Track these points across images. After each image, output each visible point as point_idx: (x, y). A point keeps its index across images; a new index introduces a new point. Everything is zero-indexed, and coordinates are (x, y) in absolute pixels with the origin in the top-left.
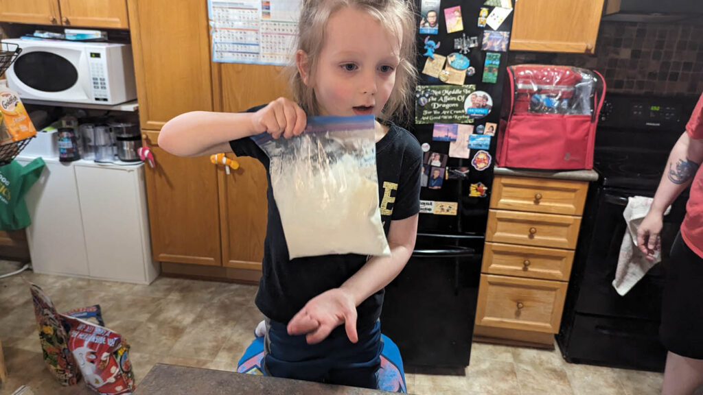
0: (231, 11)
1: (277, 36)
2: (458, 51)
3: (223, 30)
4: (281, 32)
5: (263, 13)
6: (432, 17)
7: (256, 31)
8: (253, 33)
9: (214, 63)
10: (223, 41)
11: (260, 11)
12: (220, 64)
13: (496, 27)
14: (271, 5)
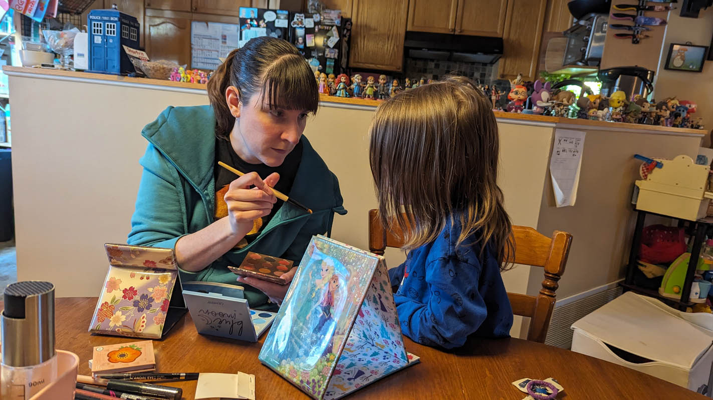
0: (204, 40)
2: (313, 57)
3: (199, 50)
6: (301, 40)
7: (218, 51)
8: (216, 53)
10: (198, 56)
11: (221, 41)
13: (332, 47)
14: (227, 38)
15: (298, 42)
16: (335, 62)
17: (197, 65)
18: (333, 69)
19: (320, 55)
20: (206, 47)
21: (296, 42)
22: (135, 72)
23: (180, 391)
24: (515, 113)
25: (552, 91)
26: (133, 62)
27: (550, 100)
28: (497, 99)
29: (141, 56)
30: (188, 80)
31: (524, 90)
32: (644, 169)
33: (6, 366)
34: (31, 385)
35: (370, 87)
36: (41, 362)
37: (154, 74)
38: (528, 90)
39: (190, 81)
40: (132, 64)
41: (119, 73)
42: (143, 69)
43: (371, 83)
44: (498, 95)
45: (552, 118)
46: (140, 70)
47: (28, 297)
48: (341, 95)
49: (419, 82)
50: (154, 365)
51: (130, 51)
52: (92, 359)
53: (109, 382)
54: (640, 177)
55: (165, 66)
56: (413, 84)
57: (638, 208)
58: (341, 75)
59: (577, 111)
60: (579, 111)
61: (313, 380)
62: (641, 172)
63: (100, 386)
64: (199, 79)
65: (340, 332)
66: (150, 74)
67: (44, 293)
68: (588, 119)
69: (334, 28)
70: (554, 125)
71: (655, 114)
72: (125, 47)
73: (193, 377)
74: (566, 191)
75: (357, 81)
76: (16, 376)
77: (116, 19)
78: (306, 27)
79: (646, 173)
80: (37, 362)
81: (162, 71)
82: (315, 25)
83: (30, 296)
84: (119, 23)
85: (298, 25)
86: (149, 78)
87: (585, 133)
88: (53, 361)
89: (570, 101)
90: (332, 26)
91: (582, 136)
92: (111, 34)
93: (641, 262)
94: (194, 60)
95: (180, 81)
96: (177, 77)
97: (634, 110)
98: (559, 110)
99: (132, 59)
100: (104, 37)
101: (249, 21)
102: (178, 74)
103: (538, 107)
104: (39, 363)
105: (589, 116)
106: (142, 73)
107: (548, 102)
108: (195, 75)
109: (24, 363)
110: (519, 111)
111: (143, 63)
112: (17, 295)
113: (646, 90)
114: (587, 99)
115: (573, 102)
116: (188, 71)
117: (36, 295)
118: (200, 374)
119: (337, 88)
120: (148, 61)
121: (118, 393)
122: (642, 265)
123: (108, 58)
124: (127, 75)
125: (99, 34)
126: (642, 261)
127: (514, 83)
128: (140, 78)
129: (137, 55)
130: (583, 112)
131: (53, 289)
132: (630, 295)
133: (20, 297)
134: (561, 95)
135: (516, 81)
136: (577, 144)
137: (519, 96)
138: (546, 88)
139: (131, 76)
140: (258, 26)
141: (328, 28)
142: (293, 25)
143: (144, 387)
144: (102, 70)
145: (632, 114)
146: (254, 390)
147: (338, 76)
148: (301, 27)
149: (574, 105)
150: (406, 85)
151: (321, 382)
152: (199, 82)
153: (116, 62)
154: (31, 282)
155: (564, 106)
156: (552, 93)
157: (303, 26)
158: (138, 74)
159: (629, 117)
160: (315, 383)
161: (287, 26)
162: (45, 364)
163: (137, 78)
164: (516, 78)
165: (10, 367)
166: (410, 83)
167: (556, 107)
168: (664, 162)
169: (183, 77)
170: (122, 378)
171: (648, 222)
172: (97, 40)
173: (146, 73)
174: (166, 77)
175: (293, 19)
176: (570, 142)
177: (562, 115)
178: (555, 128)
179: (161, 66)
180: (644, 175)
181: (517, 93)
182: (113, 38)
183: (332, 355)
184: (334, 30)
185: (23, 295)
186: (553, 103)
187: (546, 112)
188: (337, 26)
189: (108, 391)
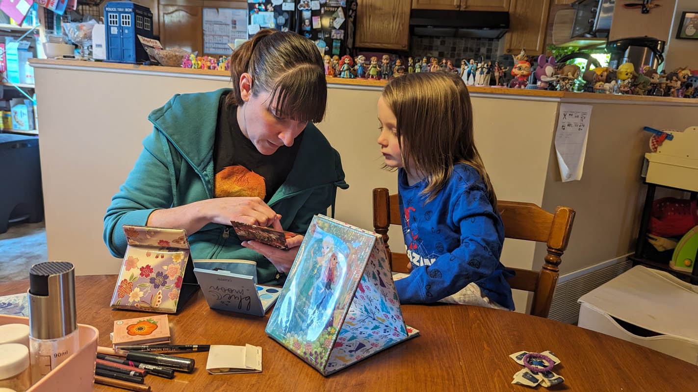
0: (215, 25)
2: (320, 39)
3: (211, 36)
5: (232, 27)
6: (307, 22)
7: (228, 36)
8: (227, 38)
10: (210, 42)
11: (231, 25)
13: (338, 28)
14: (237, 23)
15: (305, 24)
16: (341, 43)
17: (209, 51)
18: (339, 50)
19: (327, 36)
20: (217, 32)
21: (303, 24)
22: (150, 60)
23: (193, 361)
24: (519, 89)
25: (556, 66)
26: (148, 51)
27: (555, 75)
28: (501, 75)
29: (154, 44)
30: (199, 67)
31: (528, 66)
32: (654, 141)
33: (34, 338)
34: (56, 356)
35: (373, 67)
36: (64, 335)
37: (167, 62)
38: (532, 65)
39: (201, 68)
40: (147, 53)
41: (135, 62)
42: (157, 57)
43: (374, 63)
44: (501, 71)
45: (558, 93)
46: (154, 58)
47: (50, 276)
48: (345, 77)
49: (422, 60)
50: (169, 337)
51: (144, 40)
52: (113, 332)
53: (128, 353)
54: (650, 150)
55: (177, 54)
56: (416, 63)
57: (647, 181)
58: (345, 56)
59: (583, 85)
60: (585, 85)
61: (316, 352)
62: (651, 144)
63: (120, 357)
64: (209, 65)
65: (340, 307)
66: (163, 61)
67: (65, 272)
68: (594, 92)
69: (340, 9)
70: (559, 100)
71: (665, 85)
72: (139, 37)
73: (205, 349)
74: (572, 167)
75: (360, 61)
76: (43, 348)
77: (131, 10)
78: (312, 9)
79: (656, 146)
80: (61, 335)
81: (174, 58)
82: (321, 7)
83: (52, 275)
84: (133, 13)
85: (304, 7)
86: (162, 66)
87: (591, 107)
88: (75, 334)
89: (575, 76)
90: (338, 7)
91: (588, 109)
92: (126, 24)
93: (651, 236)
94: (205, 45)
95: (191, 67)
96: (188, 64)
97: (642, 82)
98: (564, 84)
99: (146, 48)
100: (120, 28)
101: (257, 6)
102: (189, 61)
103: (542, 82)
104: (62, 336)
105: (595, 89)
106: (156, 61)
107: (552, 76)
108: (206, 61)
109: (50, 336)
110: (523, 87)
111: (156, 51)
112: (40, 274)
113: (656, 60)
114: (593, 72)
115: (578, 75)
116: (198, 58)
117: (58, 274)
118: (211, 346)
119: (341, 70)
120: (162, 49)
121: (137, 364)
122: (652, 239)
123: (124, 48)
124: (142, 64)
125: (115, 25)
126: (652, 234)
127: (518, 58)
128: (154, 66)
129: (151, 45)
130: (589, 86)
131: (73, 268)
132: (639, 268)
133: (43, 276)
134: (566, 69)
135: (519, 56)
136: (582, 118)
137: (522, 71)
138: (551, 63)
139: (145, 64)
140: (266, 10)
141: (333, 9)
142: (300, 7)
143: (159, 358)
144: (119, 60)
145: (641, 86)
146: (261, 361)
147: (342, 58)
148: (307, 9)
149: (580, 79)
150: (409, 65)
151: (323, 354)
152: (209, 68)
153: (131, 52)
154: (53, 262)
155: (569, 80)
156: (557, 67)
157: (309, 9)
158: (153, 62)
159: (638, 89)
160: (318, 355)
161: (293, 9)
162: (68, 337)
163: (152, 66)
164: (520, 54)
165: (38, 340)
166: (413, 62)
167: (561, 81)
168: (674, 133)
169: (194, 64)
170: (140, 349)
171: (658, 195)
172: (114, 31)
173: (160, 61)
174: (178, 64)
176: (576, 117)
177: (567, 90)
178: (559, 103)
179: (174, 55)
180: (653, 147)
181: (520, 69)
182: (128, 28)
183: (333, 329)
184: (340, 11)
185: (46, 275)
186: (557, 77)
187: (551, 86)
188: (342, 7)
189: (127, 362)
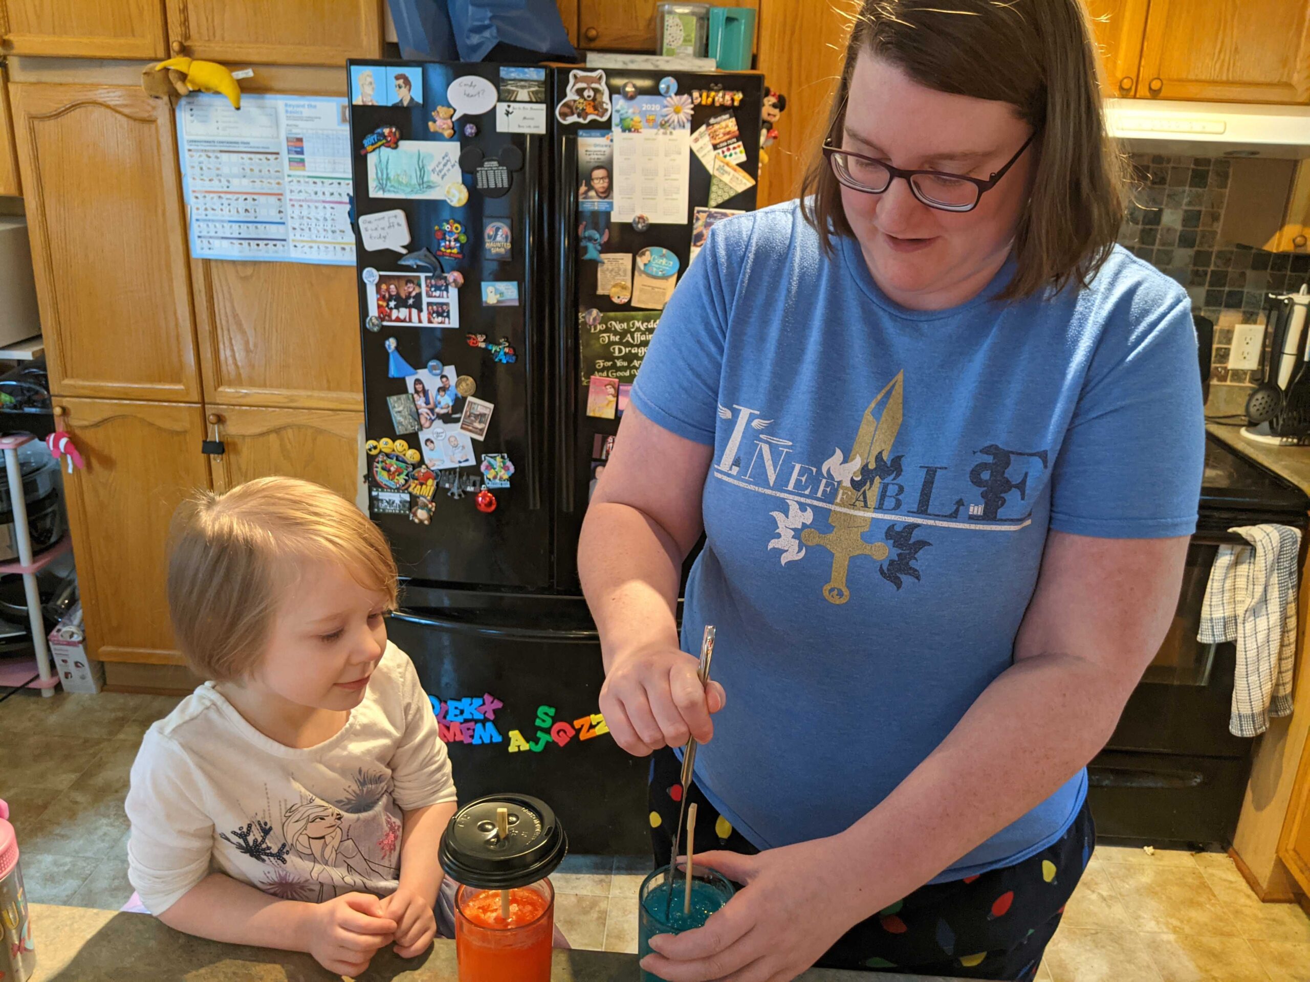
0: (224, 157)
1: (321, 205)
3: (209, 196)
4: (328, 198)
5: (290, 160)
6: (600, 179)
7: (279, 196)
8: (273, 199)
9: (197, 259)
10: (209, 217)
11: (285, 156)
12: (207, 262)
14: (306, 145)
15: (590, 187)
17: (212, 248)
20: (234, 181)
85: (583, 114)
94: (195, 229)
142: (564, 115)
148: (595, 123)
161: (542, 130)
175: (565, 96)
